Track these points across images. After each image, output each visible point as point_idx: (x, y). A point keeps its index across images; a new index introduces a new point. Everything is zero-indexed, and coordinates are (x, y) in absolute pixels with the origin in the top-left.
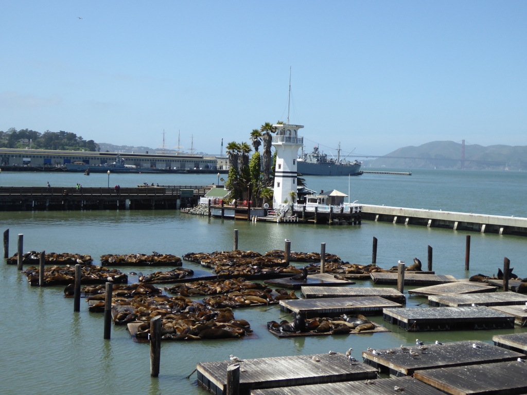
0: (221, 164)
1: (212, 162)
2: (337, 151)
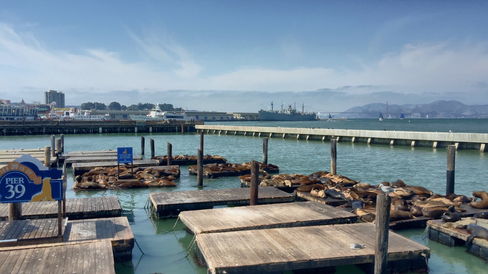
0: (236, 117)
1: (231, 115)
2: (302, 107)
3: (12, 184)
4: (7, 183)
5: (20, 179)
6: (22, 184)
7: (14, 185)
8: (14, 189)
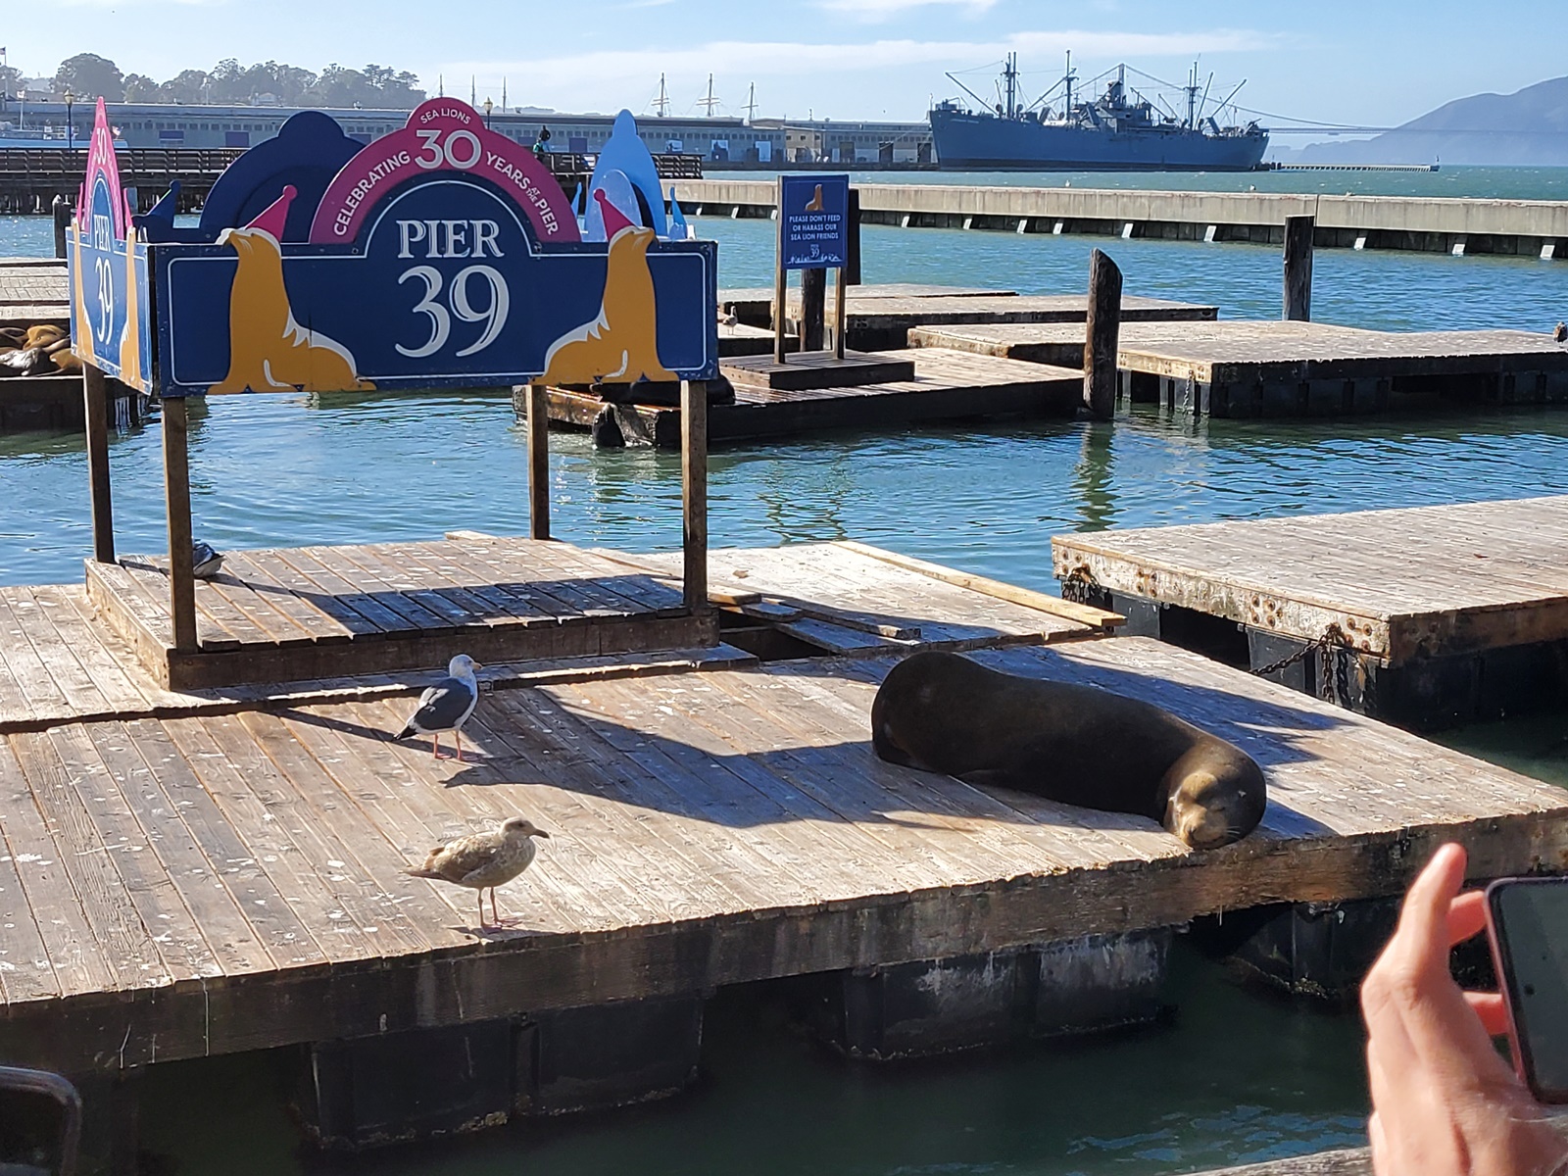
3: (432, 262)
4: (405, 254)
5: (478, 224)
6: (489, 260)
7: (448, 269)
8: (442, 298)
